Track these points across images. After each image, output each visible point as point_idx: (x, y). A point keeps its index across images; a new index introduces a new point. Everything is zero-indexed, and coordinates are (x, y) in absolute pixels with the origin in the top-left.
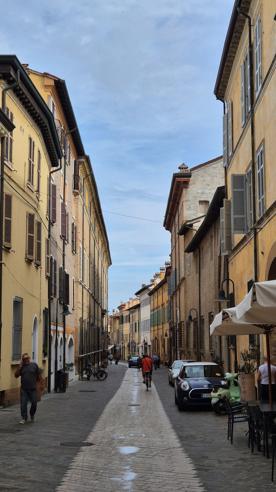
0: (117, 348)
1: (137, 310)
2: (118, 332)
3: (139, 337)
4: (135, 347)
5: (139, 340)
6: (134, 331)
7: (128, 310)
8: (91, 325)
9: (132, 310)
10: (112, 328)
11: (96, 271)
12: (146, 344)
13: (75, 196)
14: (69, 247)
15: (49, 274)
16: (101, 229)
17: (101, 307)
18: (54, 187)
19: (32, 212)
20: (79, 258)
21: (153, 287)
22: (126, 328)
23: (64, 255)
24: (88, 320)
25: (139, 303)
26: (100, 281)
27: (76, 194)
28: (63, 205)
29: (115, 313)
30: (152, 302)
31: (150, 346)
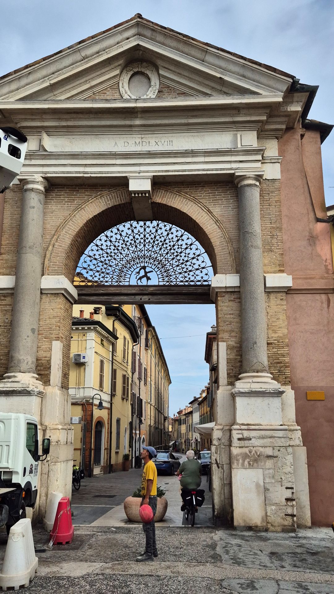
0: (177, 443)
1: (191, 416)
2: (178, 431)
3: (192, 435)
4: (189, 443)
5: (192, 437)
6: (189, 431)
7: (184, 415)
8: (156, 428)
9: (187, 415)
10: (173, 428)
11: (160, 392)
12: (197, 440)
13: (146, 351)
14: (142, 383)
15: (132, 403)
16: (163, 363)
17: (163, 415)
18: (135, 353)
19: (125, 373)
20: (148, 388)
21: (201, 399)
22: (183, 428)
23: (139, 389)
24: (154, 425)
25: (192, 410)
26: (162, 397)
27: (146, 350)
28: (139, 360)
29: (175, 416)
30: (200, 410)
31: (199, 442)
